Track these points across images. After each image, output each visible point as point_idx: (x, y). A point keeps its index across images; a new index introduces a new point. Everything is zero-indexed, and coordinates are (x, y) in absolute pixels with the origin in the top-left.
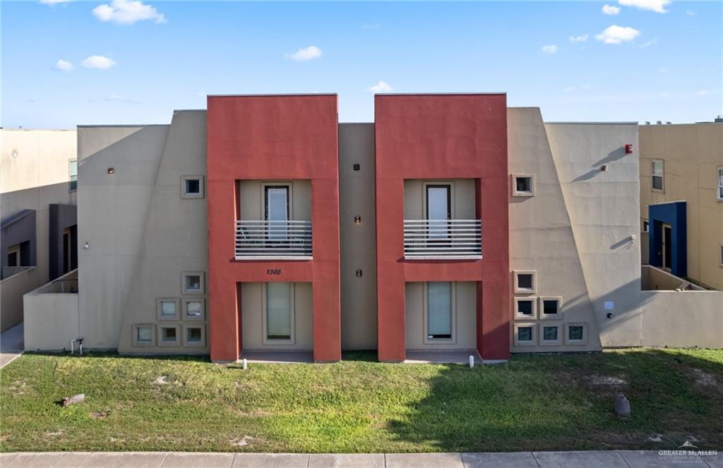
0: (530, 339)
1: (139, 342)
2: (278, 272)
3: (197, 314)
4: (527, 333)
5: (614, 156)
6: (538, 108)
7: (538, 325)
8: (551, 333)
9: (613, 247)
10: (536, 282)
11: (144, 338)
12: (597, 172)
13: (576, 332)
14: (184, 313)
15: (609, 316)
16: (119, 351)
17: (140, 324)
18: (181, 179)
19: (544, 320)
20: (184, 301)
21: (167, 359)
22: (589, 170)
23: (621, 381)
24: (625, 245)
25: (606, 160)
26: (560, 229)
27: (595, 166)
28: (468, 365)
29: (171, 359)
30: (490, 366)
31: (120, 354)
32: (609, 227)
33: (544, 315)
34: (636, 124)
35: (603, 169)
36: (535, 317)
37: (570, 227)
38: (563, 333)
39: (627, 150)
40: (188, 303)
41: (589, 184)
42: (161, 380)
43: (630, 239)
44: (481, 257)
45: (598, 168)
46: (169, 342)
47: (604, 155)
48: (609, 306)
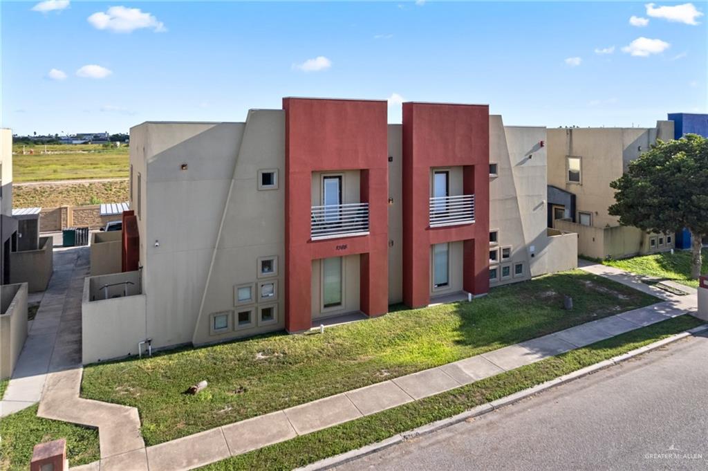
0: (495, 277)
1: (217, 330)
2: (345, 247)
3: (270, 295)
4: (493, 273)
5: (535, 149)
6: (500, 116)
7: (500, 267)
8: (506, 271)
9: (535, 209)
10: (499, 237)
11: (220, 326)
12: (527, 159)
13: (519, 268)
14: (259, 296)
15: (533, 255)
16: (194, 342)
17: (217, 313)
18: (258, 172)
19: (503, 262)
20: (259, 285)
21: (249, 340)
22: (523, 159)
23: (554, 293)
24: (540, 208)
25: (531, 151)
26: (511, 199)
27: (526, 155)
28: (468, 301)
29: (252, 339)
30: (481, 298)
31: (196, 346)
32: (532, 196)
33: (502, 259)
34: (545, 127)
35: (530, 157)
36: (498, 261)
37: (516, 198)
38: (512, 270)
39: (542, 144)
40: (262, 286)
41: (523, 168)
42: (260, 356)
43: (543, 203)
44: (474, 221)
45: (528, 156)
46: (244, 326)
47: (531, 148)
48: (532, 249)
